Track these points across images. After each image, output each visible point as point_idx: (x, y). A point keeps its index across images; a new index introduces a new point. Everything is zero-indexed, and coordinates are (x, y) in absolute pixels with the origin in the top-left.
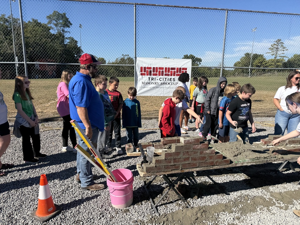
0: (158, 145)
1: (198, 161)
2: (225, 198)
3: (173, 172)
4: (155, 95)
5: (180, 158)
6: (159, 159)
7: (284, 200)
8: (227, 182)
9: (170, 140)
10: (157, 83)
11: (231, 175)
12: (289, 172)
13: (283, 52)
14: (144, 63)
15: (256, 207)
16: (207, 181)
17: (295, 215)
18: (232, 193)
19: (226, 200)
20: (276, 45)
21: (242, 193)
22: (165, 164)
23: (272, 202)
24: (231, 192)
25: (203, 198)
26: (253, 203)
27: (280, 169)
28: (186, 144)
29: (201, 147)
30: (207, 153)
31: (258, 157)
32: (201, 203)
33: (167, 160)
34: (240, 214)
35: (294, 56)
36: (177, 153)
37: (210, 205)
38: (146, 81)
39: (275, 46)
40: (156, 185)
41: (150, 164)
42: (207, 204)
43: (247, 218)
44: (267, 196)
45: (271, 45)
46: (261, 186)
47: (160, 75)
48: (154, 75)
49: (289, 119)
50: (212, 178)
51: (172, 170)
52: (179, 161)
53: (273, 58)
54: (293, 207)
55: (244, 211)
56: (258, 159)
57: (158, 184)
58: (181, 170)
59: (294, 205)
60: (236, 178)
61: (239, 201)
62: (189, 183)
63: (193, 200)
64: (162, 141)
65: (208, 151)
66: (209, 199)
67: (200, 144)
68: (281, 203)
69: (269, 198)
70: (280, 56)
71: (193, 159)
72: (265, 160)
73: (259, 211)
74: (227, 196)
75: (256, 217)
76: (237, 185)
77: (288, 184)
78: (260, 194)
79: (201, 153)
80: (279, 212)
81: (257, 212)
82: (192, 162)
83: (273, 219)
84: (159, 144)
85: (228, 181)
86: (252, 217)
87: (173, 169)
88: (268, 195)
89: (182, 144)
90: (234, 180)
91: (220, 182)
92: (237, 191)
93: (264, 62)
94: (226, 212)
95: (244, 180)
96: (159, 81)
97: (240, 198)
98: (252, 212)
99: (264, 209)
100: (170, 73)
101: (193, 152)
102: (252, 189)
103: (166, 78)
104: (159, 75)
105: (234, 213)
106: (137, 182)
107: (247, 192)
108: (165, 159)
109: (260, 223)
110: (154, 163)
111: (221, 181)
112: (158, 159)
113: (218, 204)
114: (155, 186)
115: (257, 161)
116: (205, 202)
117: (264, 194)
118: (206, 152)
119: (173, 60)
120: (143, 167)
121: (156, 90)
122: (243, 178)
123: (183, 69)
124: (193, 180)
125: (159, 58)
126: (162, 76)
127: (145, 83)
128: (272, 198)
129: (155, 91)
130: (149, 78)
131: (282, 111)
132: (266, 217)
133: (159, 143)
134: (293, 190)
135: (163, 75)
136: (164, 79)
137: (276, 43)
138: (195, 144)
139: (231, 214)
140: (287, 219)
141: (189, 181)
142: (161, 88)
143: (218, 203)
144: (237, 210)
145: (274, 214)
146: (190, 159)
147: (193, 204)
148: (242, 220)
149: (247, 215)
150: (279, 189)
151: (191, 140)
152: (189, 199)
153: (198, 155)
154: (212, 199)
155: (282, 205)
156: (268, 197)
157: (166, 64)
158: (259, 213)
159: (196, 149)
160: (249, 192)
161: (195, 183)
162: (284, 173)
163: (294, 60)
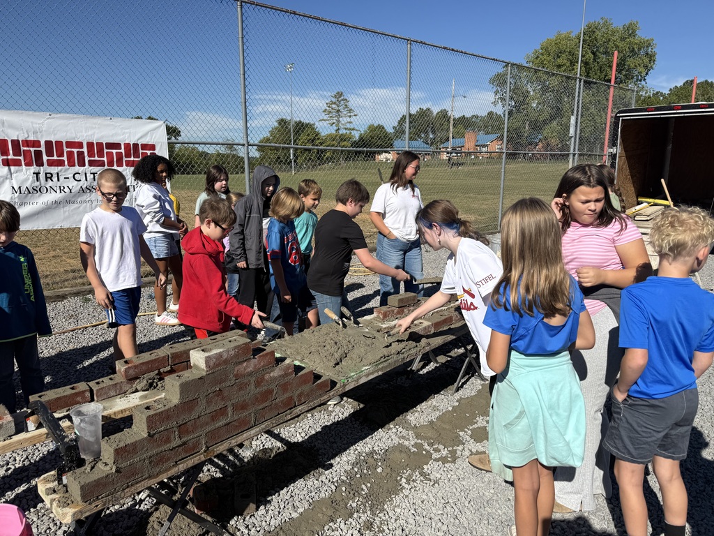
0: (109, 388)
1: (252, 410)
2: (324, 480)
3: (181, 466)
4: (66, 226)
5: (199, 417)
6: (129, 442)
7: (442, 438)
8: (317, 433)
9: (147, 363)
10: (67, 190)
11: (320, 412)
12: (430, 369)
13: (349, 120)
14: (12, 126)
15: (399, 478)
16: (268, 445)
17: (474, 467)
18: (337, 459)
19: (330, 484)
20: (335, 103)
21: (359, 450)
22: (149, 454)
23: (424, 452)
24: (334, 457)
25: (270, 502)
26: (389, 469)
27: (415, 367)
28: (213, 368)
29: (255, 366)
30: (275, 379)
31: (386, 354)
32: (268, 519)
33: (156, 436)
34: (369, 512)
35: (370, 127)
36: (187, 405)
37: (295, 515)
38: (28, 184)
39: (333, 106)
40: (117, 512)
41: (92, 468)
42: (286, 515)
43: (386, 515)
44: (408, 439)
45: (327, 104)
46: (391, 419)
47: (74, 165)
48: (51, 163)
49: (405, 254)
50: (279, 434)
51: (176, 462)
52: (195, 428)
53: (332, 130)
54: (464, 449)
55: (376, 501)
56: (386, 358)
57: (125, 506)
58: (205, 452)
59: (464, 444)
60: (334, 413)
61: (358, 476)
62: (222, 470)
63: (244, 520)
64: (123, 369)
65: (276, 373)
66: (286, 498)
67: (254, 358)
68: (441, 447)
69: (416, 445)
70: (346, 129)
71: (235, 407)
72: (400, 357)
73: (406, 486)
74: (326, 472)
75: (406, 504)
76: (341, 434)
77: (438, 397)
78: (396, 441)
79: (258, 383)
80: (444, 471)
81: (404, 491)
82: (236, 417)
83: (439, 495)
84: (111, 383)
85: (319, 430)
86: (398, 510)
87: (180, 457)
88: (411, 439)
89: (198, 372)
90: (331, 422)
91: (300, 440)
92: (345, 450)
93: (318, 139)
94: (338, 520)
95: (352, 415)
96: (72, 183)
97: (359, 465)
98: (393, 496)
99: (414, 478)
100: (105, 159)
101: (236, 388)
102: (376, 433)
103: (94, 174)
104: (71, 164)
105: (355, 515)
106: (45, 527)
107: (369, 446)
108: (149, 435)
109: (417, 518)
110: (110, 462)
111: (303, 435)
112: (122, 444)
113: (315, 505)
114: (114, 516)
115: (385, 364)
116: (279, 513)
117: (403, 437)
118: (272, 374)
119: (108, 122)
120: (65, 486)
121: (67, 208)
122: (348, 411)
123: (145, 146)
124: (231, 457)
125: (62, 115)
126: (82, 168)
127: (23, 189)
128: (420, 441)
129: (64, 212)
130: (37, 174)
131: (392, 240)
132: (424, 497)
133: (111, 379)
134: (450, 409)
135: (82, 164)
136: (90, 177)
137: (334, 100)
138: (240, 360)
139: (350, 520)
140: (464, 484)
141: (220, 463)
142: (81, 202)
143: (311, 501)
144: (359, 503)
145: (436, 482)
146: (230, 409)
147: (246, 531)
148: (379, 526)
149: (386, 507)
150: (425, 413)
151: (228, 351)
152: (232, 522)
153: (252, 390)
154: (293, 494)
155: (444, 452)
156: (412, 443)
157: (90, 133)
158: (408, 491)
159: (243, 376)
160: (372, 444)
161: (238, 463)
162: (421, 373)
163: (371, 136)
